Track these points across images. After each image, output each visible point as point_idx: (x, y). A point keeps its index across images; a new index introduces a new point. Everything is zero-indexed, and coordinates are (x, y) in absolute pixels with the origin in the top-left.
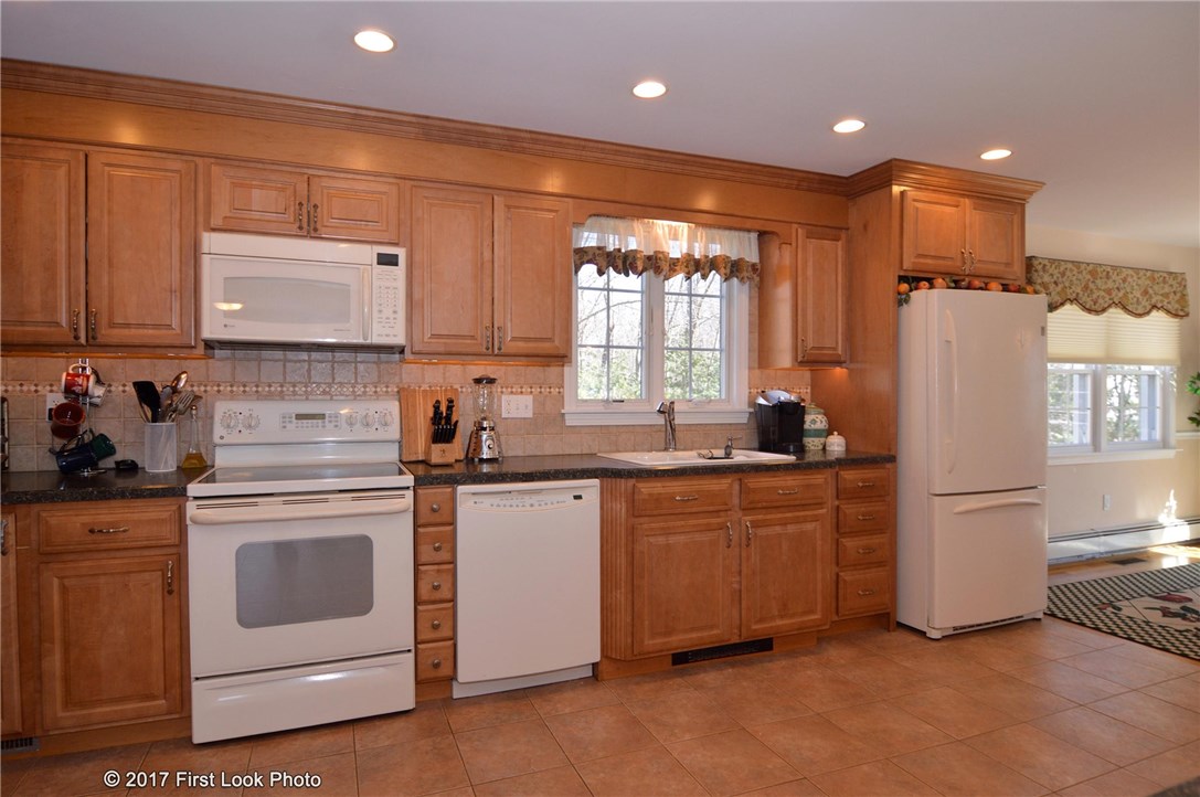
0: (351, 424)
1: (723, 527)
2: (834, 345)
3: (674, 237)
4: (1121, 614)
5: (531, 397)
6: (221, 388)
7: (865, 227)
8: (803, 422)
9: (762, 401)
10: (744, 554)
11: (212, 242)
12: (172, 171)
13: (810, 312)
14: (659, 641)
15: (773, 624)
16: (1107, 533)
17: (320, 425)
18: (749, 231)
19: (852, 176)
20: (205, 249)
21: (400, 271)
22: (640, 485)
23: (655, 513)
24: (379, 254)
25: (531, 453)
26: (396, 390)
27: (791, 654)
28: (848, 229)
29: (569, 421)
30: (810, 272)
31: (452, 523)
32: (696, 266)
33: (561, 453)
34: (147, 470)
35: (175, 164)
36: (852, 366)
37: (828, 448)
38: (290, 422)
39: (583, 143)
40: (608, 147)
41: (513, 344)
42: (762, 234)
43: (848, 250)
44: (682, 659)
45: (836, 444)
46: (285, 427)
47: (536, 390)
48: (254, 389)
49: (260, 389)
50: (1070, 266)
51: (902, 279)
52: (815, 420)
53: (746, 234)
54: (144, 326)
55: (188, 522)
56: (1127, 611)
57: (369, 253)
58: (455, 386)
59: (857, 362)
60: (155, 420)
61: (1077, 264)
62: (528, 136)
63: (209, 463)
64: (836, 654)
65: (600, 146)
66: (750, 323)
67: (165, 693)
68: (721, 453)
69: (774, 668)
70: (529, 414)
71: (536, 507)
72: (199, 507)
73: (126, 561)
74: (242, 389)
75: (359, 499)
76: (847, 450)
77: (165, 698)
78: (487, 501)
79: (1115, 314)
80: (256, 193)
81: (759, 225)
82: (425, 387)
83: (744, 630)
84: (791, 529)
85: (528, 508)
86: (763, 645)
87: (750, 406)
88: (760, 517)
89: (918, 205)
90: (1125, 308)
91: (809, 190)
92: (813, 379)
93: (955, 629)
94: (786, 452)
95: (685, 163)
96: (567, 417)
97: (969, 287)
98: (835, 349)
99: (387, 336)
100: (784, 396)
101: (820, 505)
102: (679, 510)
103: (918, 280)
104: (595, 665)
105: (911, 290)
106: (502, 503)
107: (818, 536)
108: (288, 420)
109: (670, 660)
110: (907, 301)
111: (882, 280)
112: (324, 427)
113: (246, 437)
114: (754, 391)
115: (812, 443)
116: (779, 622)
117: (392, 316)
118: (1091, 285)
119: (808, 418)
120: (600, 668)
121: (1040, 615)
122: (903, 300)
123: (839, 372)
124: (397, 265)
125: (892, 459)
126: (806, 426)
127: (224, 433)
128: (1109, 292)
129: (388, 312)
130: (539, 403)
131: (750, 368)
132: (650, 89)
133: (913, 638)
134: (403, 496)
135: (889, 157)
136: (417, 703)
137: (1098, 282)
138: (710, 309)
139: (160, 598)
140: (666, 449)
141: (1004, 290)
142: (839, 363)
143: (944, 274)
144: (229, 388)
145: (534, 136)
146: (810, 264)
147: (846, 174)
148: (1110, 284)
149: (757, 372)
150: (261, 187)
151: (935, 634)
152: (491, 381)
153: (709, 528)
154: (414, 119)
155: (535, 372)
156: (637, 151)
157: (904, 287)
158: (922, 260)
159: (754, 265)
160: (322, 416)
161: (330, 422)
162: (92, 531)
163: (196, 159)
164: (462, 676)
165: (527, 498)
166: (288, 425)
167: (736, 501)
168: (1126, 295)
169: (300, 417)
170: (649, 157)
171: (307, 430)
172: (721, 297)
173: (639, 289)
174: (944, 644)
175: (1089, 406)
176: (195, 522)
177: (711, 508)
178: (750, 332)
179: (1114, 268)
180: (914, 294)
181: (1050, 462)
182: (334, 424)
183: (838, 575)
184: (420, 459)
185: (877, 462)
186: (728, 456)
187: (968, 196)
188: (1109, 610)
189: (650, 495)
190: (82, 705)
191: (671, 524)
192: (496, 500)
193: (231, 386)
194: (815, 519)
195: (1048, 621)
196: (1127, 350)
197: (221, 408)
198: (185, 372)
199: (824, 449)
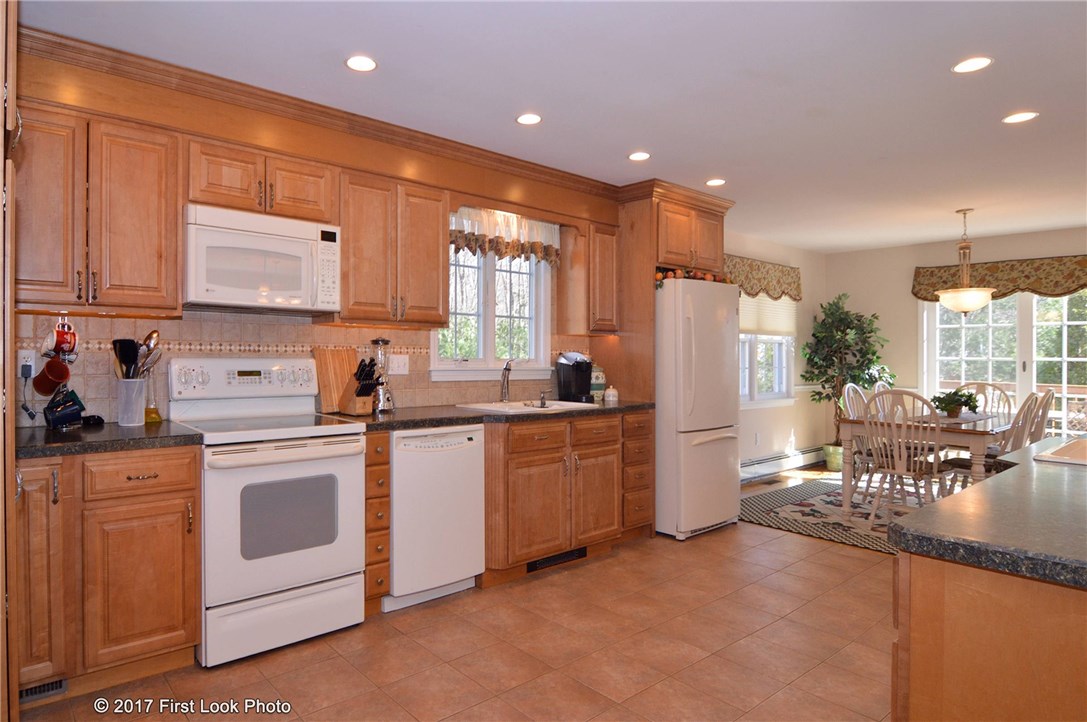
0: (282, 381)
1: (561, 460)
2: (610, 318)
3: (506, 224)
4: (779, 516)
5: (407, 357)
6: (171, 346)
7: (632, 227)
8: (590, 378)
9: (563, 361)
10: (573, 481)
11: (197, 213)
12: (160, 145)
13: (597, 290)
14: (525, 551)
15: (590, 535)
16: (759, 462)
17: (258, 380)
18: (554, 223)
19: (623, 187)
20: (191, 219)
21: (336, 246)
22: (514, 428)
23: (522, 450)
24: (323, 232)
25: (408, 405)
26: (309, 349)
27: (598, 558)
28: (618, 227)
29: (435, 377)
30: (597, 259)
31: (387, 462)
32: (522, 249)
33: (428, 404)
34: (120, 424)
35: (162, 139)
36: (621, 334)
37: (606, 399)
38: (234, 378)
39: (459, 146)
40: (475, 150)
41: (410, 311)
42: (561, 226)
43: (618, 243)
44: (533, 567)
45: (612, 396)
46: (230, 383)
47: (411, 351)
48: (198, 347)
49: (203, 348)
50: (738, 260)
51: (659, 269)
52: (597, 377)
53: (552, 225)
54: (135, 288)
55: (206, 467)
56: (782, 515)
57: (316, 229)
58: (354, 347)
59: (626, 331)
60: (127, 376)
61: (742, 258)
62: (423, 136)
63: (164, 417)
64: (626, 555)
65: (471, 149)
66: (552, 297)
67: (184, 623)
68: (538, 403)
69: (591, 569)
70: (406, 372)
71: (445, 447)
72: (214, 454)
73: (152, 505)
74: (188, 347)
75: (329, 443)
76: (620, 401)
77: (184, 629)
78: (413, 443)
79: (762, 296)
80: (225, 170)
81: (562, 220)
82: (331, 347)
83: (573, 540)
84: (601, 459)
85: (440, 448)
86: (580, 553)
87: (552, 366)
88: (583, 452)
89: (669, 214)
90: (767, 293)
91: (596, 195)
92: (590, 344)
93: (692, 532)
94: (580, 401)
95: (523, 167)
96: (433, 374)
97: (694, 278)
98: (611, 320)
99: (328, 303)
100: (580, 357)
101: (615, 442)
102: (535, 448)
103: (667, 270)
104: (478, 578)
105: (664, 278)
106: (422, 445)
107: (615, 465)
108: (232, 376)
109: (525, 568)
110: (661, 286)
111: (644, 269)
112: (260, 382)
113: (199, 393)
114: (554, 353)
115: (596, 394)
116: (594, 533)
117: (332, 285)
118: (750, 276)
119: (594, 375)
120: (484, 578)
121: (736, 520)
122: (659, 285)
123: (612, 338)
124: (335, 241)
125: (653, 406)
126: (593, 381)
127: (181, 388)
128: (759, 280)
129: (329, 282)
130: (413, 362)
131: (552, 334)
132: (529, 119)
133: (668, 541)
134: (358, 441)
135: (653, 177)
136: (366, 618)
137: (754, 272)
138: (521, 285)
139: (180, 538)
140: (501, 401)
141: (715, 280)
142: (613, 331)
143: (682, 267)
144: (177, 347)
145: (427, 137)
146: (598, 252)
147: (620, 185)
148: (760, 275)
149: (556, 337)
150: (230, 166)
151: (681, 537)
152: (386, 342)
153: (553, 461)
154: (345, 116)
155: (410, 335)
156: (495, 156)
157: (660, 275)
158: (670, 256)
159: (557, 251)
160: (258, 373)
161: (265, 378)
162: (129, 479)
163: (176, 134)
164: (397, 590)
165: (438, 440)
166: (232, 380)
167: (568, 440)
168: (768, 284)
169: (241, 373)
170: (501, 161)
171: (249, 386)
172: (530, 274)
173: (476, 265)
174: (688, 543)
175: (747, 366)
176: (213, 467)
177: (555, 446)
178: (552, 305)
179: (763, 262)
180: (665, 281)
181: (741, 409)
182: (268, 380)
183: (623, 496)
184: (335, 411)
185: (644, 408)
186: (543, 405)
187: (694, 209)
188: (772, 514)
189: (520, 435)
190: (118, 641)
191: (531, 458)
192: (417, 442)
193: (180, 344)
194: (614, 452)
195: (740, 523)
196: (769, 325)
197: (176, 366)
198: (155, 331)
199: (603, 400)
